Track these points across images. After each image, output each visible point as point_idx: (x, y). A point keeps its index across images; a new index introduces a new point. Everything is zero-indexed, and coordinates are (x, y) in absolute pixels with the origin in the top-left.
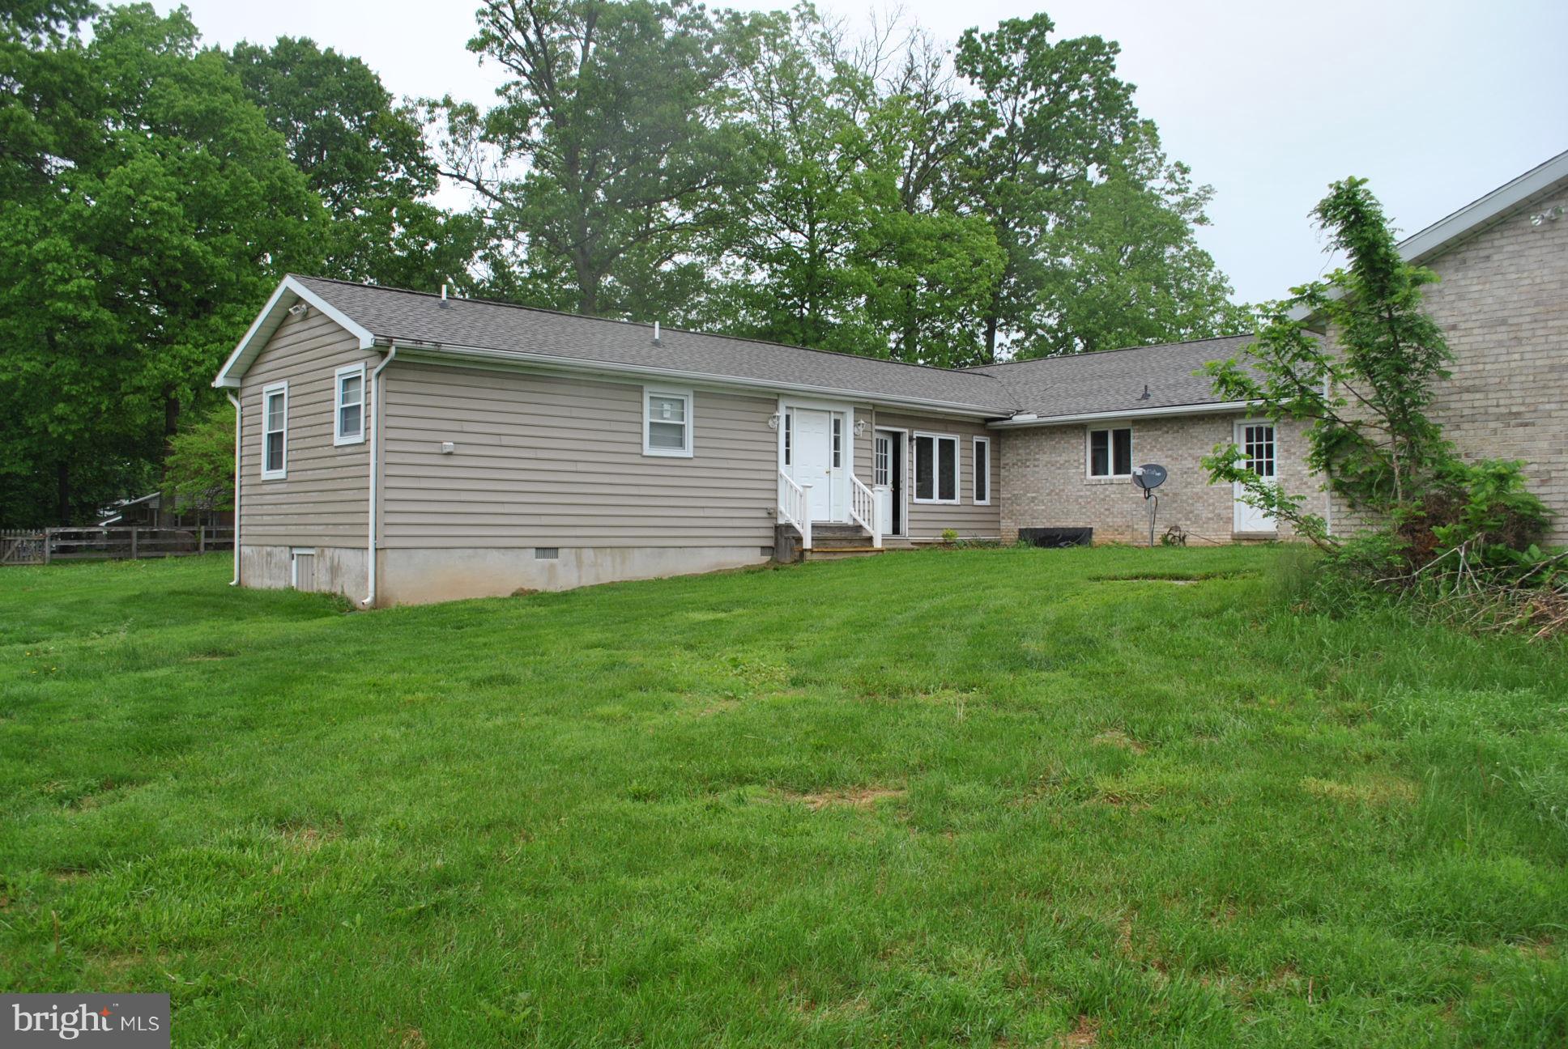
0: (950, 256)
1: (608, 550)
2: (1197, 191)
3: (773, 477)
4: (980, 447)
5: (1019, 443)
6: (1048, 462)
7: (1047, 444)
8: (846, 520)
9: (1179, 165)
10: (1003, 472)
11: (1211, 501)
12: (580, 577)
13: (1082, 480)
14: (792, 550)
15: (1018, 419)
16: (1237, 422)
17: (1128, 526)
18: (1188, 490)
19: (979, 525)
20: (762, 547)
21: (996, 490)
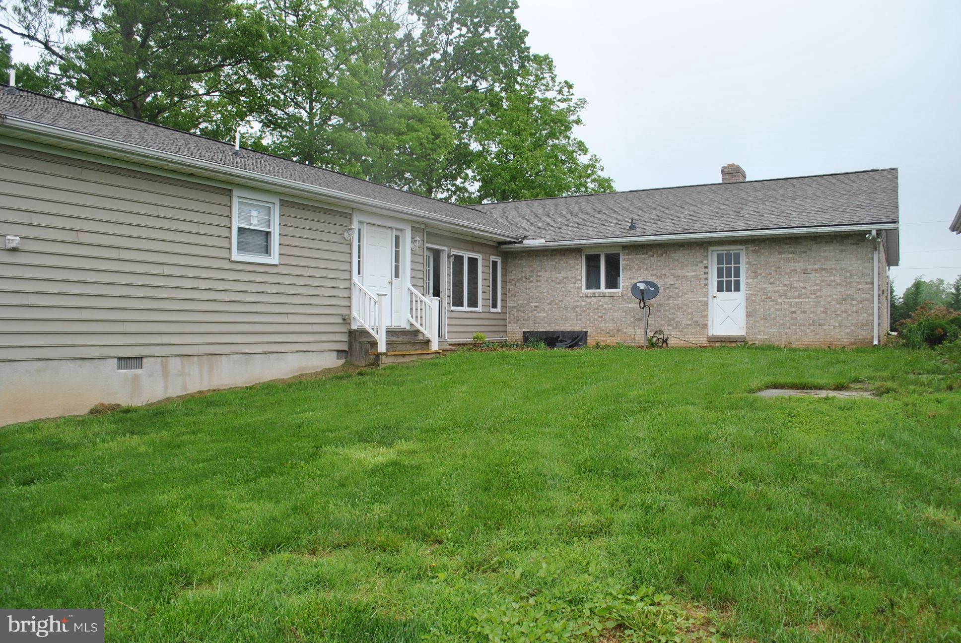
0: (417, 131)
1: (196, 358)
2: (576, 101)
3: (347, 286)
4: (495, 264)
5: (523, 262)
6: (549, 278)
7: (549, 263)
8: (405, 325)
9: (566, 82)
10: (509, 286)
11: (690, 311)
12: (166, 388)
13: (578, 293)
14: (367, 353)
15: (528, 243)
16: (711, 249)
17: (618, 330)
18: (671, 302)
19: (497, 329)
20: (338, 351)
21: (504, 301)
